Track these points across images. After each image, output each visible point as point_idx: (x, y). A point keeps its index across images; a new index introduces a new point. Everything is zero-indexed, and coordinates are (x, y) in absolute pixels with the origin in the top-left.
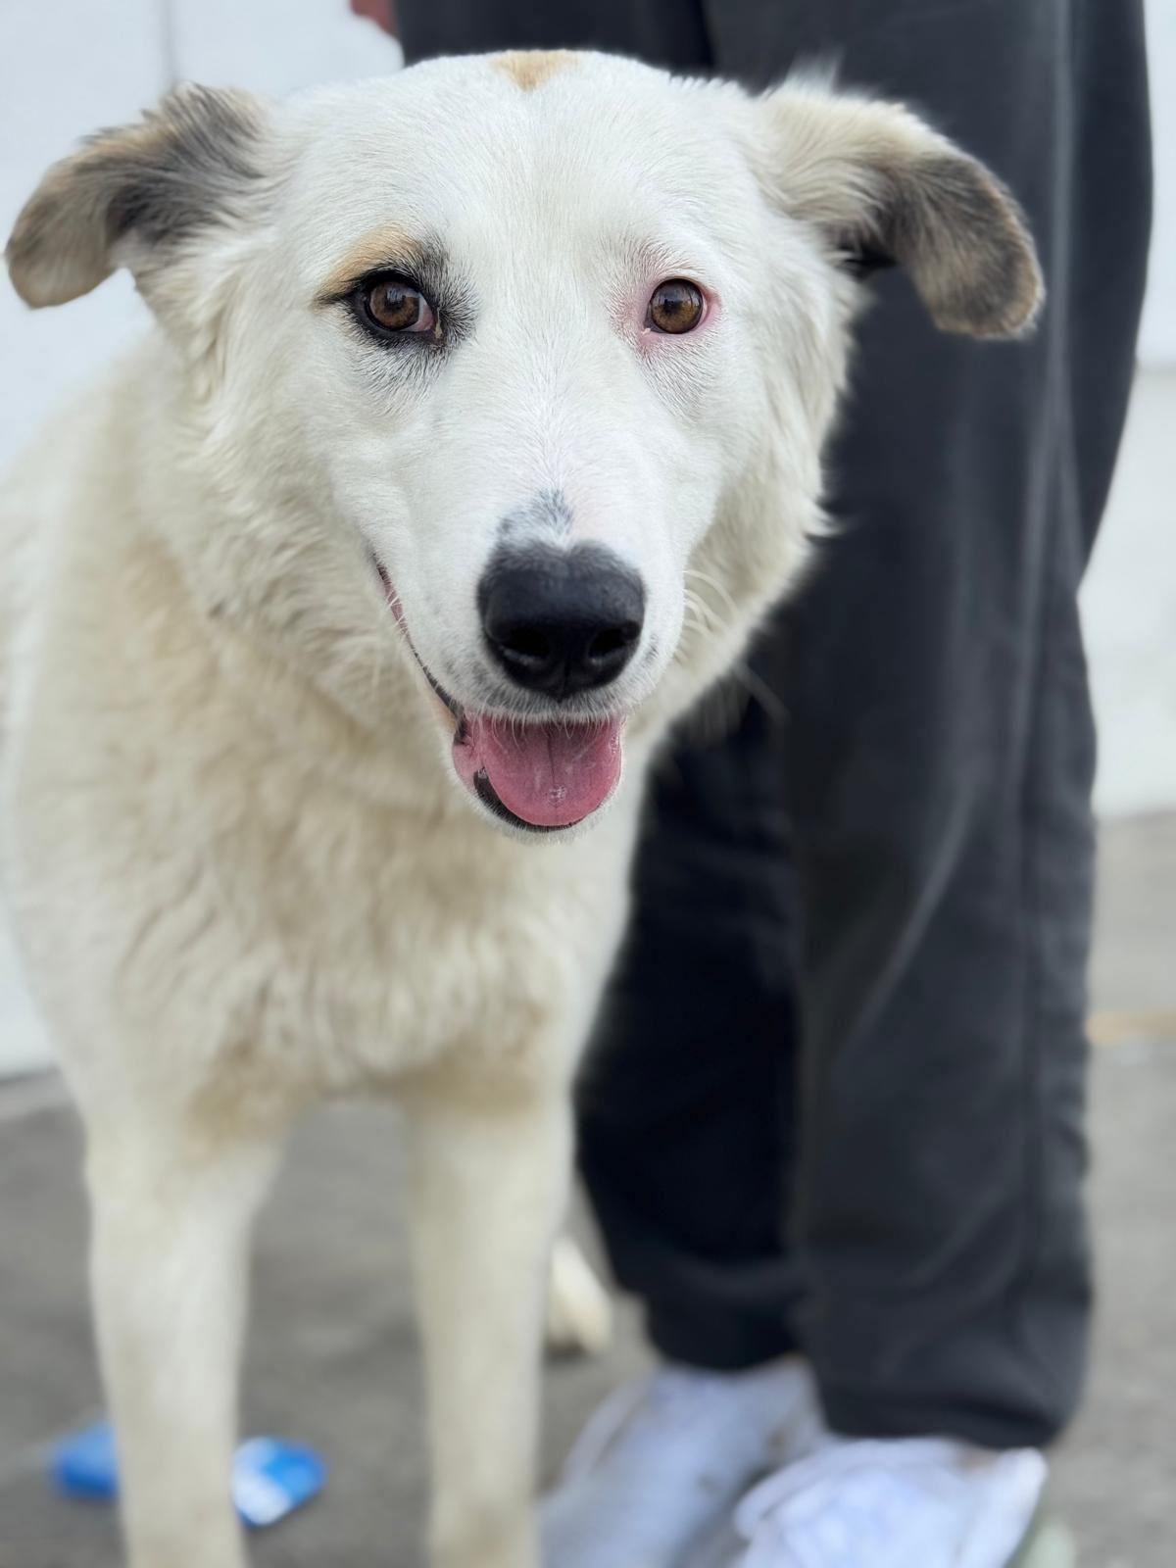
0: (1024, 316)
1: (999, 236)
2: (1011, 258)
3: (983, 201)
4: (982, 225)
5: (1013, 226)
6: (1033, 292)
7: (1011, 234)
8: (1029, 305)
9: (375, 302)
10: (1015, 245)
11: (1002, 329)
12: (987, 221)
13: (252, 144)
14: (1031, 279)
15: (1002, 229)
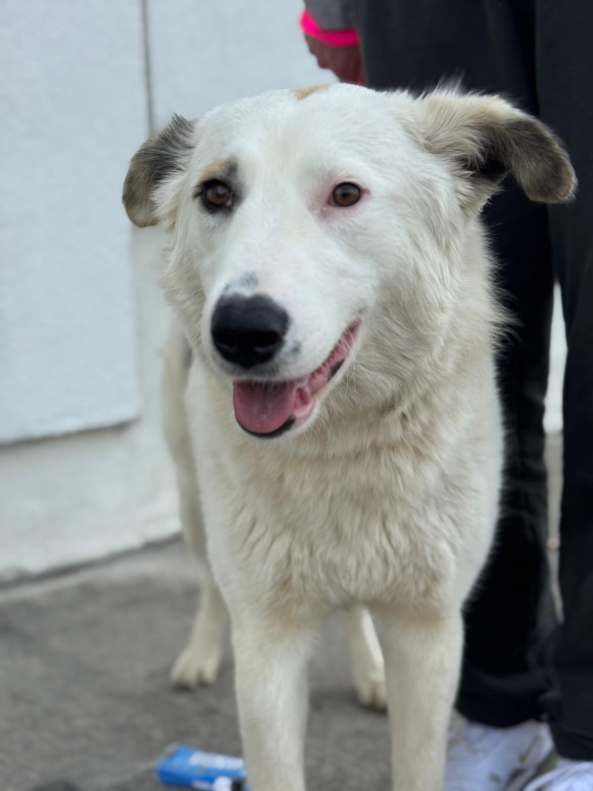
0: (568, 192)
1: (550, 154)
2: (557, 165)
3: (541, 139)
4: (541, 150)
5: (557, 149)
6: (571, 181)
7: (557, 154)
8: (569, 187)
9: (210, 194)
10: (559, 159)
11: (557, 198)
12: (543, 148)
13: (190, 133)
14: (569, 174)
15: (551, 151)
